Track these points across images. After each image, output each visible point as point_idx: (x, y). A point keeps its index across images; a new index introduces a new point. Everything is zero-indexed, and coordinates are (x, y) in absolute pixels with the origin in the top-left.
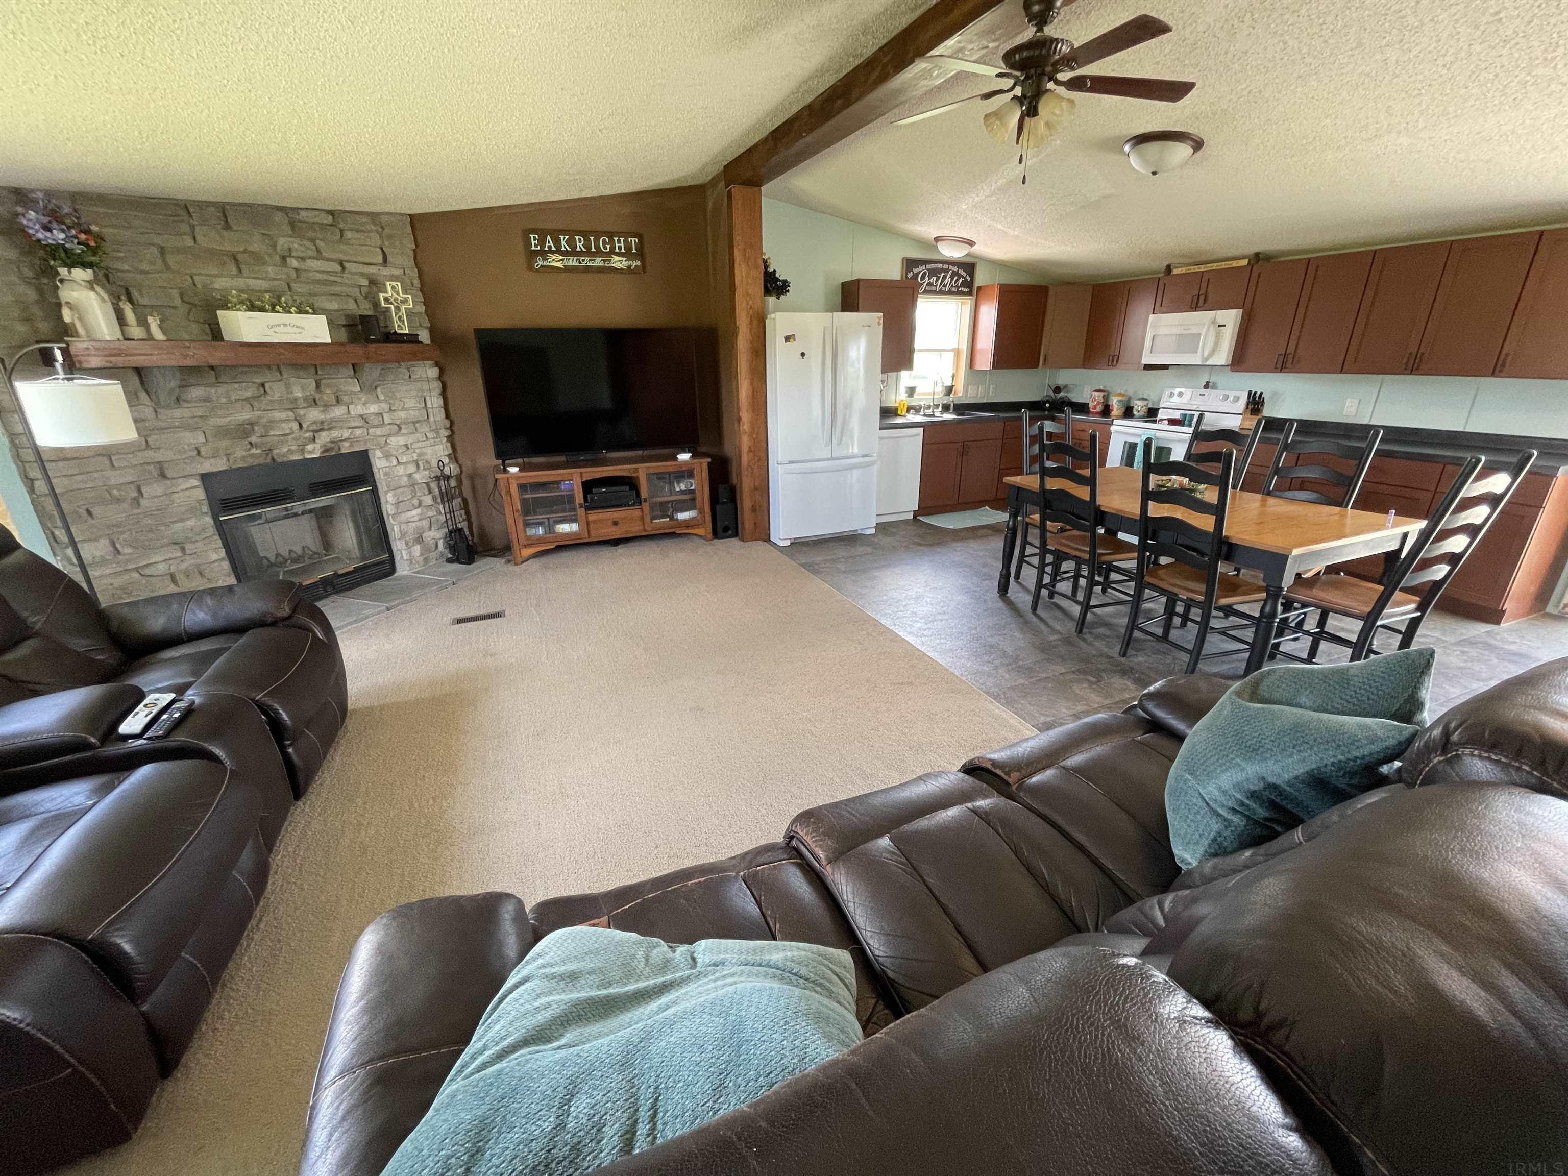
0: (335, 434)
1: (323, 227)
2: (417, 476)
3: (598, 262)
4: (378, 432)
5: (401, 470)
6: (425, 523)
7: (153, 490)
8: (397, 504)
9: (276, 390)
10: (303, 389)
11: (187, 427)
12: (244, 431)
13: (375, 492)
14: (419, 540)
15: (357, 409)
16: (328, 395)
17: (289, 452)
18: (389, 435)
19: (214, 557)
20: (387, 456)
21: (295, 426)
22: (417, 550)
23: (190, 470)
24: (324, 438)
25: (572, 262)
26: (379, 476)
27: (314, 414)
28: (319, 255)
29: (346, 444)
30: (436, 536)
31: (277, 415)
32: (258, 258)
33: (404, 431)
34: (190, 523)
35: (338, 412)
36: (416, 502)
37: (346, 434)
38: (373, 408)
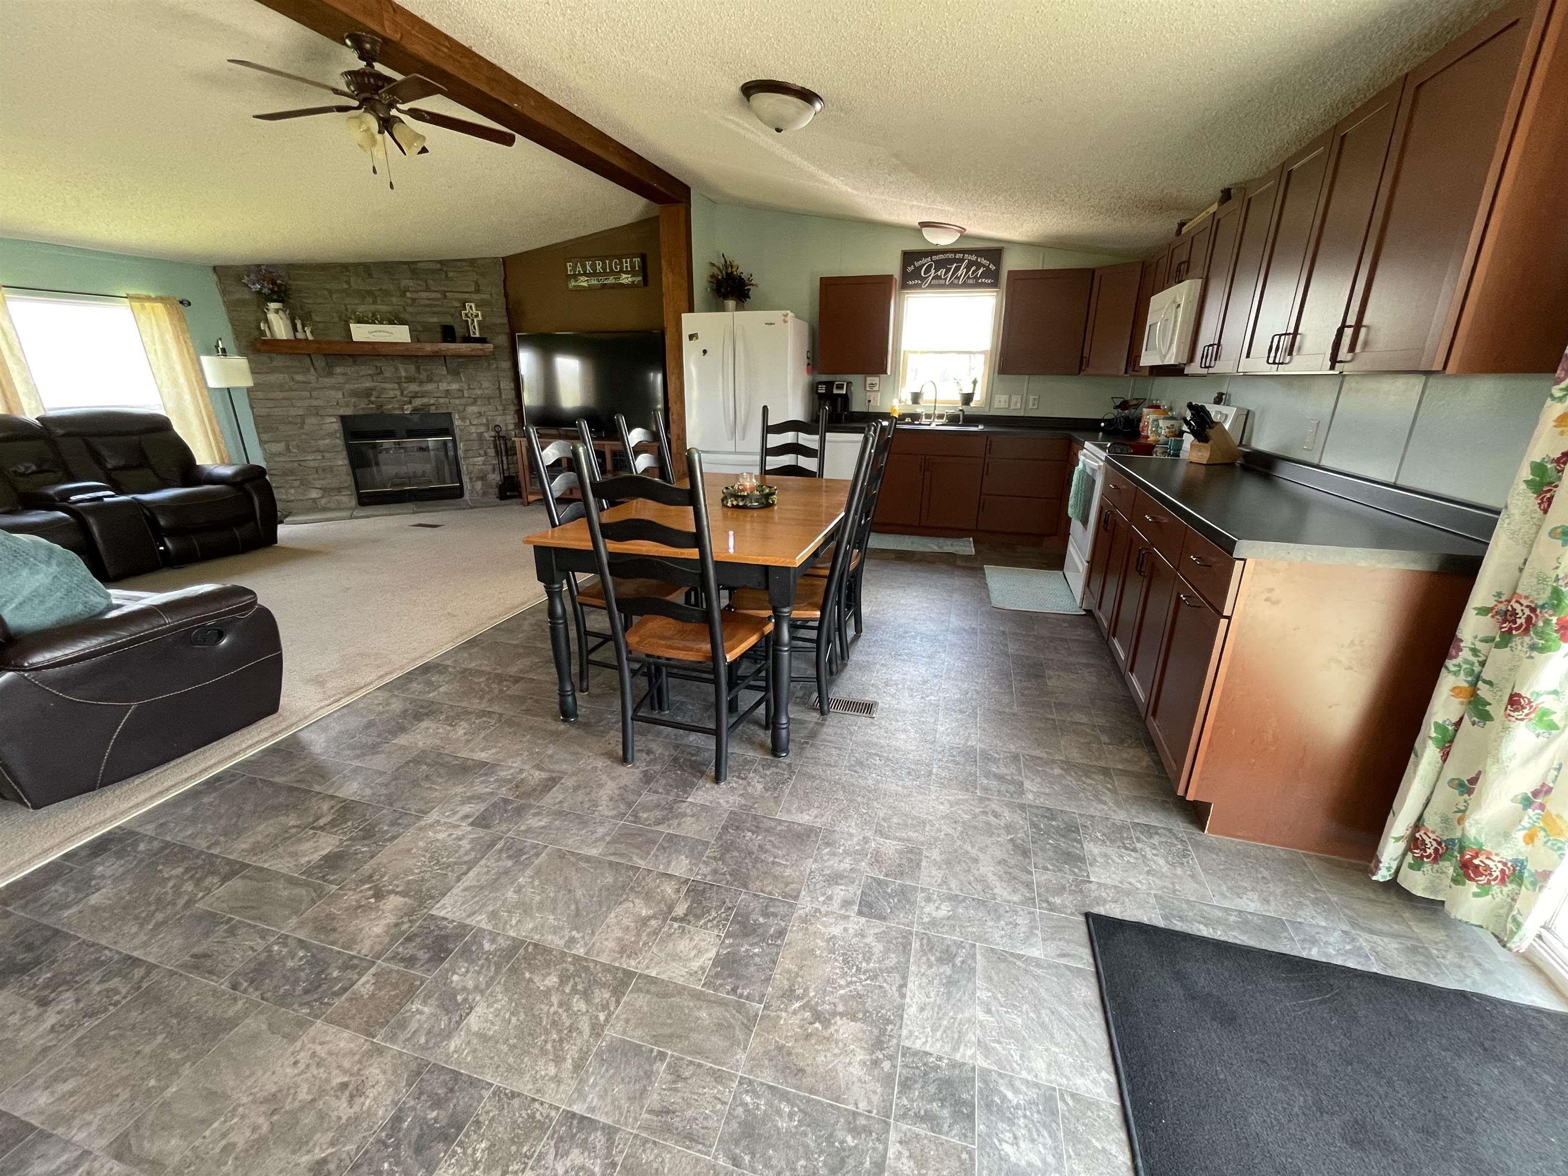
0: (425, 400)
1: (433, 272)
2: (486, 435)
3: (611, 280)
4: (457, 401)
5: (473, 429)
6: (489, 468)
7: (311, 421)
8: (466, 451)
9: (388, 372)
10: (406, 371)
11: (332, 388)
12: (367, 393)
13: (454, 441)
14: (483, 478)
15: (444, 386)
16: (423, 376)
17: (391, 408)
18: (466, 405)
19: (340, 463)
20: (463, 419)
21: (398, 393)
22: (479, 485)
23: (331, 412)
24: (418, 402)
25: (594, 282)
26: (457, 431)
27: (413, 387)
28: (428, 289)
29: (433, 408)
30: (495, 478)
31: (387, 386)
32: (387, 293)
33: (479, 402)
34: (327, 441)
35: (430, 387)
36: (482, 452)
37: (432, 401)
38: (455, 386)
